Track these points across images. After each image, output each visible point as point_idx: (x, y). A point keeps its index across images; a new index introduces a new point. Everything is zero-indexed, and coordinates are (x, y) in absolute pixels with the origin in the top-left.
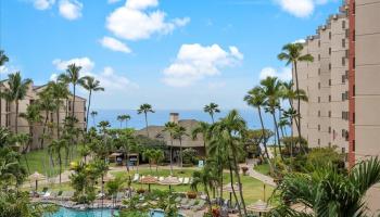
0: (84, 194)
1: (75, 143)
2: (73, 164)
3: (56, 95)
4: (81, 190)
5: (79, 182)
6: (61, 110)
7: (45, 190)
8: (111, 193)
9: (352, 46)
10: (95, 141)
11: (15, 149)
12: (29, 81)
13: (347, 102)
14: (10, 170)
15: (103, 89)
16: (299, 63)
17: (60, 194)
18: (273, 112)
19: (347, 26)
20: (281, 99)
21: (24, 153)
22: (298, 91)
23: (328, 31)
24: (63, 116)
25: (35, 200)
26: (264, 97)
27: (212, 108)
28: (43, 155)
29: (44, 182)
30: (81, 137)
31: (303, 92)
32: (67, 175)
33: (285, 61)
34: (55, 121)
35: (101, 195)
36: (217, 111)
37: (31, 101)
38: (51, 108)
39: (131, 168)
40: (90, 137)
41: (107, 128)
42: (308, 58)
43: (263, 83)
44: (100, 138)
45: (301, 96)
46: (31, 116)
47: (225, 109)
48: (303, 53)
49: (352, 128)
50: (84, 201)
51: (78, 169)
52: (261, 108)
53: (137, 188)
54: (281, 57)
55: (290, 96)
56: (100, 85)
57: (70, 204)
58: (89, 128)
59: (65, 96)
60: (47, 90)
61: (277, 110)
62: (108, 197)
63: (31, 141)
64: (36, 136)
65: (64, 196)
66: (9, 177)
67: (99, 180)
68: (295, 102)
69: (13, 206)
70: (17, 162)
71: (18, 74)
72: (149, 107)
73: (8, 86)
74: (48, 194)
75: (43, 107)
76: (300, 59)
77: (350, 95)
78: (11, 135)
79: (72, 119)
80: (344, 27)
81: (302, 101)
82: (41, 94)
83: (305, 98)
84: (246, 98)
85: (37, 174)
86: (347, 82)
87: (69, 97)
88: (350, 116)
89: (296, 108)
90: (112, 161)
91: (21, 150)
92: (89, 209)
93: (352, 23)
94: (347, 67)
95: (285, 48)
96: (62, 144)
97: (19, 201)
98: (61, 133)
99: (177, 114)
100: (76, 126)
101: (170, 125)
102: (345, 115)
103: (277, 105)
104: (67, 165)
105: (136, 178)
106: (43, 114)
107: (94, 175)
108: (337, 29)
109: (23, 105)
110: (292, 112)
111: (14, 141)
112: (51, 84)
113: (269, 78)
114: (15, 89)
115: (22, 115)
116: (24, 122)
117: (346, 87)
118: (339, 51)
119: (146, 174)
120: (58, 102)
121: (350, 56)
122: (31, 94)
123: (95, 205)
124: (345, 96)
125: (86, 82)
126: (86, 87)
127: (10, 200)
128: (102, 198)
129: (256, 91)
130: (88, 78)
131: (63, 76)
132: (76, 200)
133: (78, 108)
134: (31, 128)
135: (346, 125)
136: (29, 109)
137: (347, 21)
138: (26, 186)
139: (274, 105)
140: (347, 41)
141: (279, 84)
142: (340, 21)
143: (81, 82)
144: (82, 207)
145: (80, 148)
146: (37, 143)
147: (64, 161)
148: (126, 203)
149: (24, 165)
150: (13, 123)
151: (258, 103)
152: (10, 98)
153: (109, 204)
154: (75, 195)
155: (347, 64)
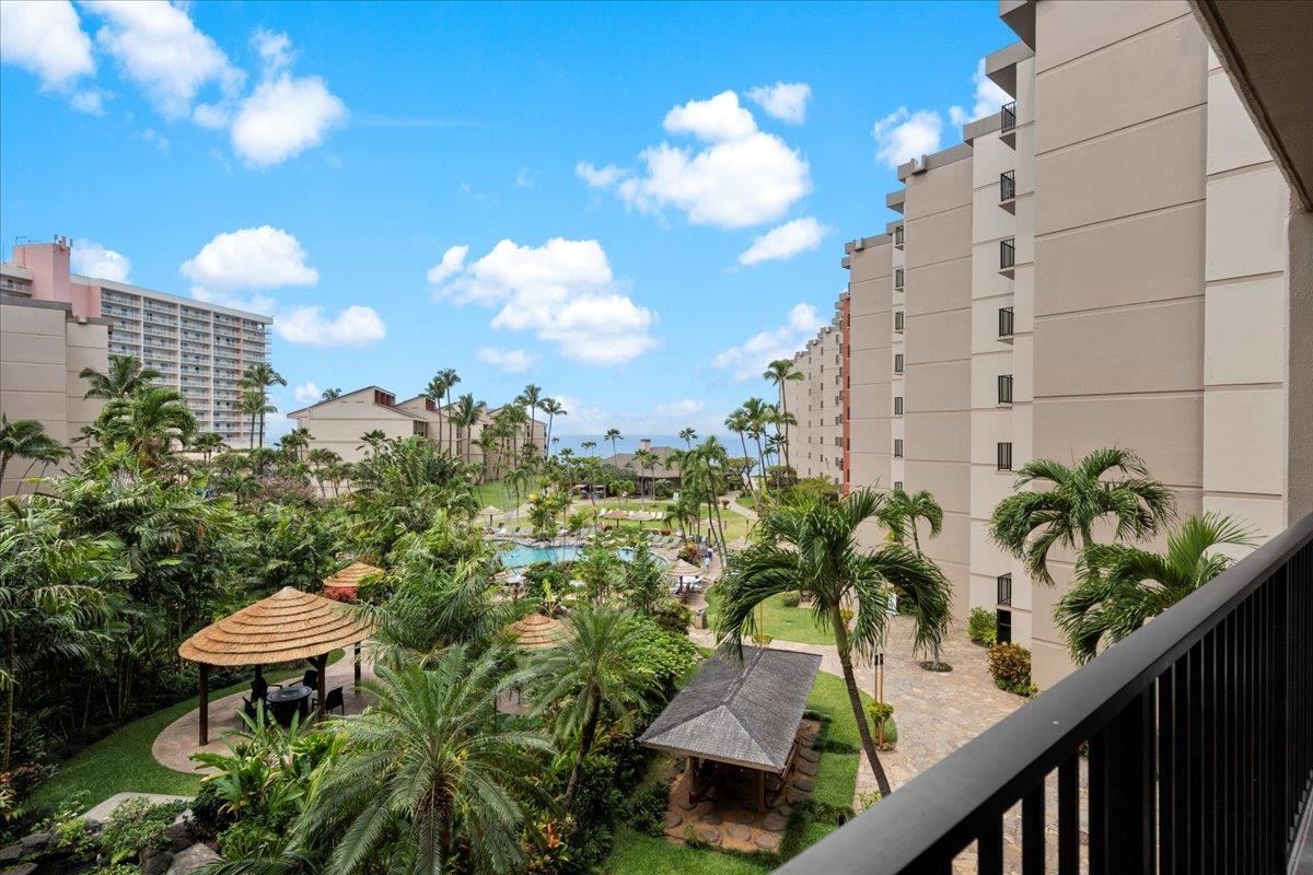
0: (544, 530)
1: (535, 474)
2: (532, 497)
3: (512, 420)
4: (541, 526)
5: (539, 517)
6: (519, 436)
7: (501, 525)
8: (573, 529)
9: (847, 363)
10: (556, 470)
11: (468, 480)
12: (482, 404)
13: (841, 426)
14: (461, 503)
15: (565, 413)
16: (786, 382)
17: (517, 530)
18: (757, 438)
19: (841, 341)
20: (766, 423)
21: (477, 484)
22: (786, 415)
23: (819, 346)
24: (520, 442)
25: (488, 537)
26: (747, 421)
27: (688, 434)
28: (498, 487)
29: (500, 517)
30: (541, 467)
31: (791, 416)
32: (525, 510)
33: (773, 380)
34: (512, 449)
35: (563, 531)
36: (694, 437)
37: (485, 426)
38: (507, 435)
39: (597, 502)
40: (551, 466)
41: (569, 456)
42: (798, 376)
43: (746, 405)
44: (562, 468)
45: (789, 419)
46: (485, 444)
47: (703, 434)
48: (791, 371)
49: (847, 456)
50: (544, 538)
51: (538, 503)
52: (745, 433)
53: (605, 523)
54: (768, 375)
55: (776, 419)
56: (562, 408)
57: (529, 541)
58: (550, 456)
59: (522, 420)
60: (503, 413)
61: (762, 436)
62: (570, 534)
63: (485, 471)
64: (490, 466)
65: (521, 532)
66: (459, 512)
67: (561, 514)
68: (783, 426)
69: (465, 543)
70: (468, 494)
71: (470, 397)
72: (617, 432)
73: (459, 410)
74: (503, 531)
75: (499, 433)
76: (788, 378)
77: (844, 418)
78: (463, 464)
79: (530, 447)
80: (837, 341)
81: (790, 426)
82: (496, 418)
83: (794, 422)
84: (727, 423)
85: (491, 508)
86: (841, 404)
87: (527, 421)
88: (844, 443)
89: (783, 434)
90: (575, 494)
91: (474, 481)
92: (550, 547)
93: (847, 337)
94: (841, 386)
95: (771, 366)
96: (520, 474)
97: (471, 538)
98: (519, 462)
99: (649, 441)
100: (535, 455)
101: (642, 453)
102: (839, 442)
103: (763, 430)
104: (526, 498)
105: (603, 512)
106: (498, 440)
107: (555, 509)
108: (830, 344)
109: (476, 431)
110: (778, 438)
111: (466, 471)
112: (507, 407)
113: (753, 400)
114: (467, 413)
115: (475, 442)
116: (477, 449)
117: (840, 410)
118: (833, 369)
119: (614, 508)
120: (515, 427)
121: (845, 376)
122: (484, 419)
123: (557, 543)
124: (839, 420)
125: (546, 404)
126: (546, 410)
127: (461, 536)
128: (564, 536)
129: (738, 414)
130: (548, 400)
131: (520, 398)
132: (535, 537)
133: (538, 433)
134: (485, 456)
135: (839, 452)
136: (483, 435)
137: (841, 335)
138: (478, 522)
139: (758, 430)
140: (841, 357)
141: (764, 406)
142: (834, 334)
143: (541, 405)
144: (542, 545)
145: (539, 479)
146: (492, 474)
147: (522, 494)
148: (590, 540)
149: (476, 498)
150: (465, 452)
151: (740, 427)
152: (461, 423)
153: (572, 541)
154: (534, 531)
155: (841, 383)
